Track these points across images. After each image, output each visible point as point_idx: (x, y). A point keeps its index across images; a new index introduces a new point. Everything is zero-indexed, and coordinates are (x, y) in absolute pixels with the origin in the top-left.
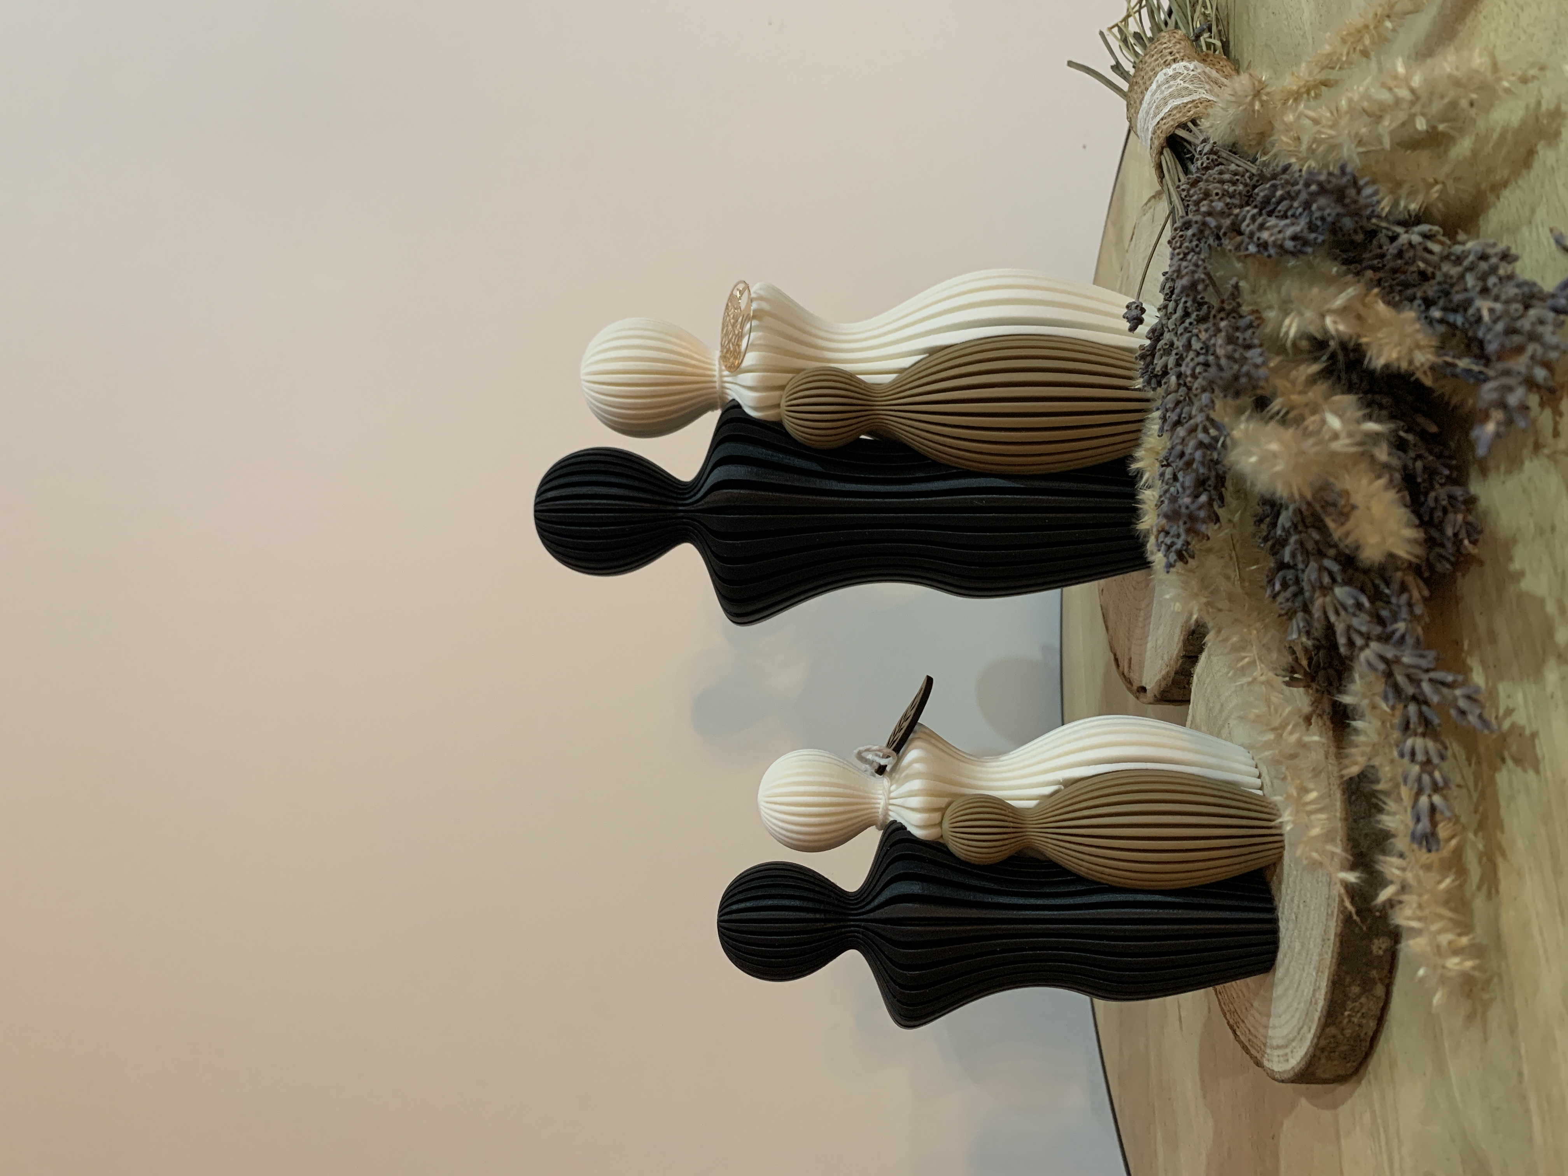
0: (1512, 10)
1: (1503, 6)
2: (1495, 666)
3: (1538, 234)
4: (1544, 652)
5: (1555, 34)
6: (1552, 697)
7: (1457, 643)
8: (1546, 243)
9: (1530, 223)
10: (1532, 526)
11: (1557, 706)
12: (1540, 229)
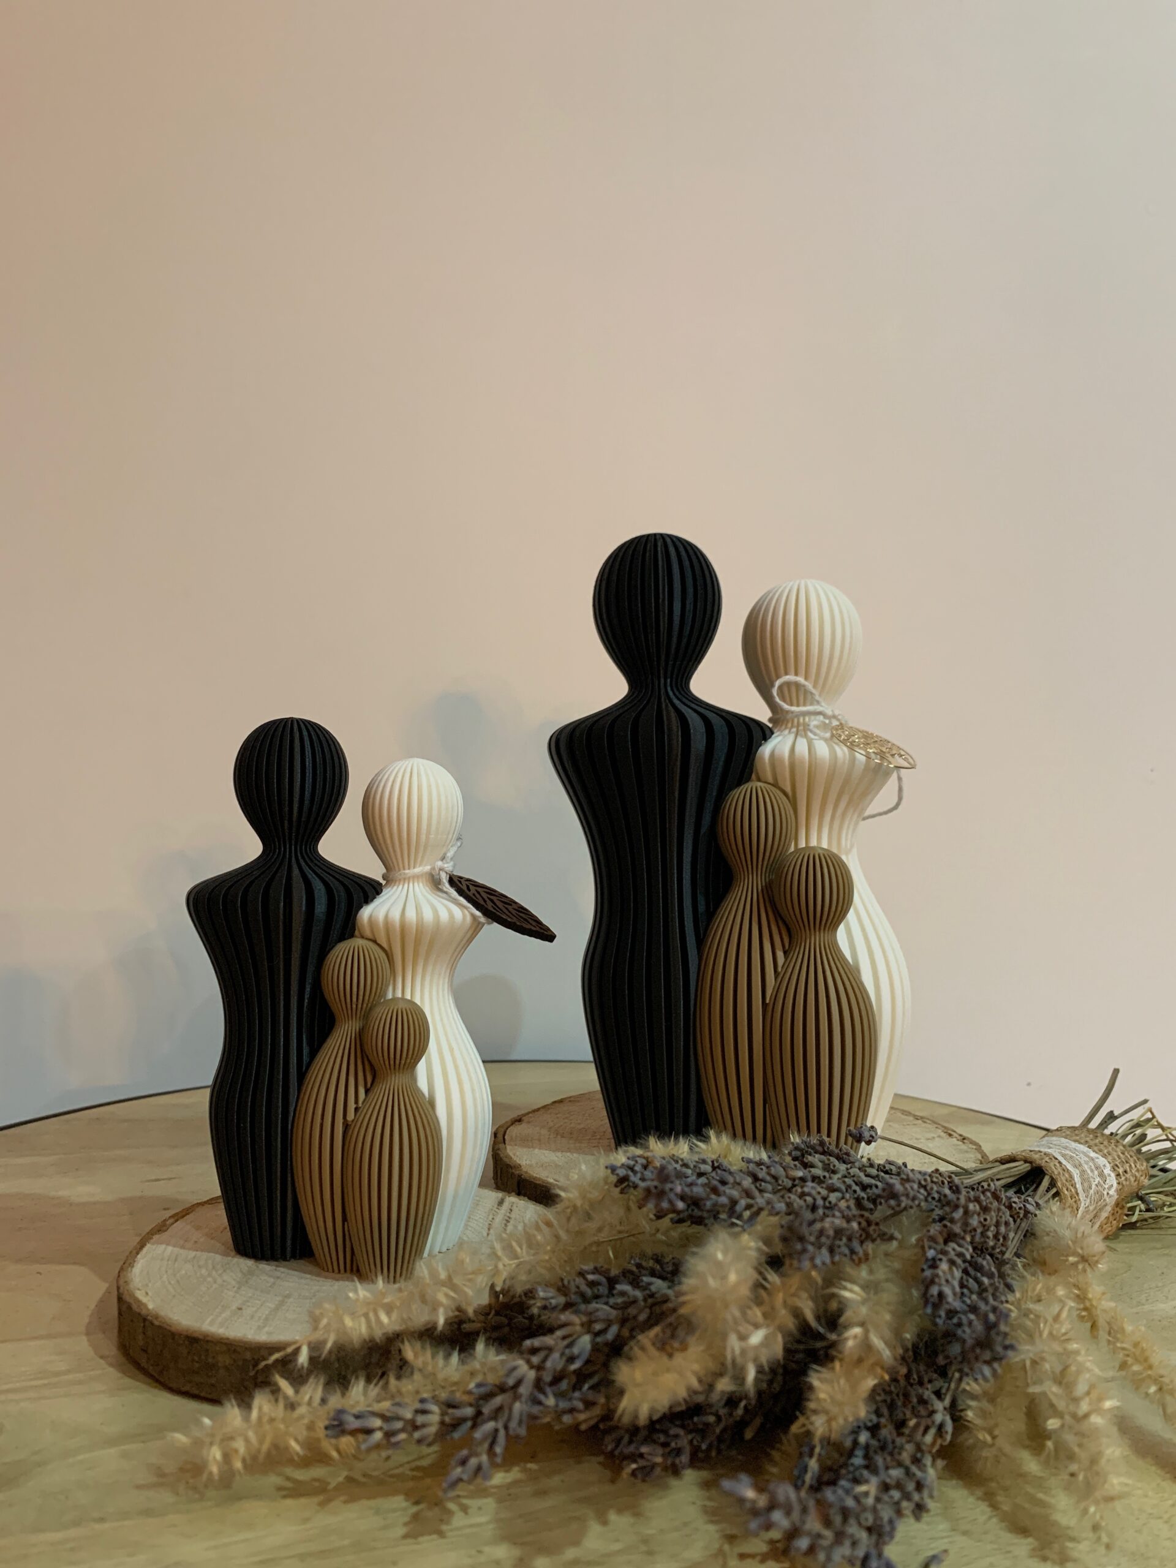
0: (1166, 1512)
1: (1170, 1502)
2: (510, 1495)
3: (943, 1538)
4: (522, 1544)
5: (1142, 1555)
6: (480, 1552)
7: (532, 1457)
8: (932, 1546)
9: (954, 1530)
10: (650, 1532)
11: (470, 1556)
12: (946, 1540)
